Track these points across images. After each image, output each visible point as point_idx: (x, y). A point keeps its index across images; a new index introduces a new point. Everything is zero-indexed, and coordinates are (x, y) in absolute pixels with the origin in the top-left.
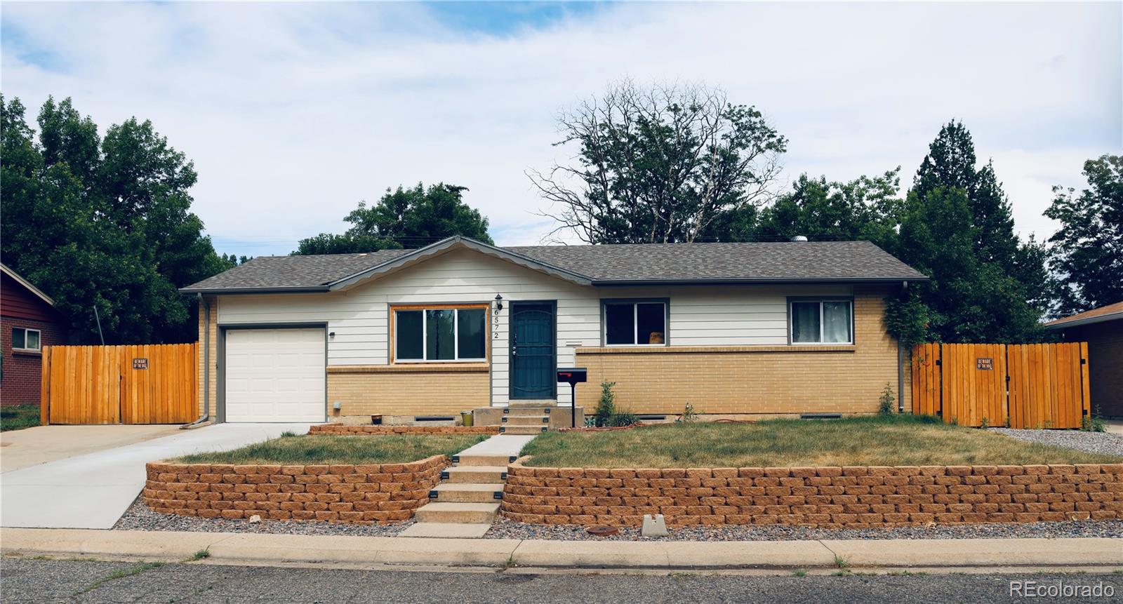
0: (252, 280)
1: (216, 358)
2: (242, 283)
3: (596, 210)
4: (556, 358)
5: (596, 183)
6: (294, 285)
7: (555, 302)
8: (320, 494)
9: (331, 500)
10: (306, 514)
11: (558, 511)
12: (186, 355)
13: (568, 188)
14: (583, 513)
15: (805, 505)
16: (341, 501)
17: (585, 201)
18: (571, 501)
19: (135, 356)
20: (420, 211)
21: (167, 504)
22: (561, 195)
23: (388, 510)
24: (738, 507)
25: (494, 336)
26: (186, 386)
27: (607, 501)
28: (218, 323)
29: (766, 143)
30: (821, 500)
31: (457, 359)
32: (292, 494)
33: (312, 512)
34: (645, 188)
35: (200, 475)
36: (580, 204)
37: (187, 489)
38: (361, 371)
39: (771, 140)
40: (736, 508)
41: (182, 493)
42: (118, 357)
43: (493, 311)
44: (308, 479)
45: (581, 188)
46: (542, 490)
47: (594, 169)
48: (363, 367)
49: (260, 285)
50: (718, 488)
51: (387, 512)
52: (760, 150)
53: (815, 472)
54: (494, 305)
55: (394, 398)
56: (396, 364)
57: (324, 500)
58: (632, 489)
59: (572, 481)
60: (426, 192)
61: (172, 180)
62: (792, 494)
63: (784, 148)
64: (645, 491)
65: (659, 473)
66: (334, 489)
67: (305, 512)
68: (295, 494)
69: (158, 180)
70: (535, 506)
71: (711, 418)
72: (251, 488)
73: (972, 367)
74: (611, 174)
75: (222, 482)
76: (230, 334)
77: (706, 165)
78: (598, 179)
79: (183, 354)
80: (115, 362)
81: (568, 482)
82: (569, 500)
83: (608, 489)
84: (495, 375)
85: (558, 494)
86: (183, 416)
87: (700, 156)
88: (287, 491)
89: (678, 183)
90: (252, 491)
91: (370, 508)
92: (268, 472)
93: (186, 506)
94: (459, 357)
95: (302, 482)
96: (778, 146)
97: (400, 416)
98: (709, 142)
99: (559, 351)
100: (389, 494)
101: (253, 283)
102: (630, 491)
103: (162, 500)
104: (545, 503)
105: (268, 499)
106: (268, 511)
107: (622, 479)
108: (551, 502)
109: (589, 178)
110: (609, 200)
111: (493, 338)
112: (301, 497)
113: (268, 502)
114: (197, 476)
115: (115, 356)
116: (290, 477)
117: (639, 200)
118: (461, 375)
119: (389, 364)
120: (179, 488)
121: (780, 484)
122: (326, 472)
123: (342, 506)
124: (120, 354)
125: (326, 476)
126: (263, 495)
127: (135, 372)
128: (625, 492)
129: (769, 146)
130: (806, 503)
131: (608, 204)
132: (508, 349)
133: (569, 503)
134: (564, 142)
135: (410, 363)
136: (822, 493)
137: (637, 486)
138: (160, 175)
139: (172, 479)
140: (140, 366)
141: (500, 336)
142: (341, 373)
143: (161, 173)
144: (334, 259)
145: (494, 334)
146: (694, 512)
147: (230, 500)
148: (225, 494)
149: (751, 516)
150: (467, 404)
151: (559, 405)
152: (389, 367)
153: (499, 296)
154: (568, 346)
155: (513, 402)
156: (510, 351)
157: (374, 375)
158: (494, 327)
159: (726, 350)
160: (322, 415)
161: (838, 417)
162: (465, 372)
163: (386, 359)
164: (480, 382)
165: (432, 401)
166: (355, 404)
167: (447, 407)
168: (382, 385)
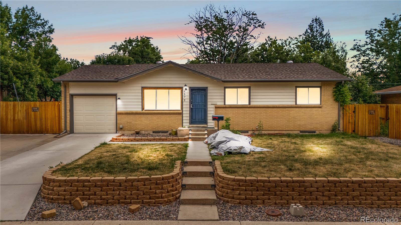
0: (84, 76)
1: (69, 107)
2: (80, 77)
3: (199, 48)
4: (207, 109)
5: (200, 38)
6: (103, 79)
7: (207, 88)
8: (134, 192)
9: (139, 194)
10: (127, 202)
11: (246, 199)
12: (56, 106)
13: (190, 40)
14: (258, 199)
15: (360, 197)
16: (144, 195)
17: (196, 44)
18: (252, 194)
19: (32, 106)
20: (137, 45)
21: (54, 199)
22: (188, 42)
23: (166, 198)
24: (329, 197)
25: (184, 100)
26: (56, 118)
27: (269, 194)
28: (70, 93)
29: (258, 25)
30: (368, 195)
32: (119, 192)
33: (130, 201)
34: (216, 40)
35: (72, 183)
36: (194, 45)
37: (65, 191)
38: (131, 113)
39: (260, 24)
40: (328, 198)
41: (63, 193)
42: (25, 107)
43: (183, 91)
44: (128, 185)
45: (194, 40)
46: (238, 188)
47: (199, 33)
48: (132, 112)
49: (88, 78)
50: (320, 188)
51: (166, 199)
52: (255, 27)
53: (364, 182)
54: (184, 89)
55: (144, 124)
56: (145, 110)
57: (136, 194)
58: (280, 188)
59: (252, 184)
60: (139, 39)
61: (44, 31)
62: (353, 191)
63: (264, 27)
64: (286, 189)
65: (292, 181)
66: (141, 189)
67: (126, 200)
68: (121, 192)
69: (39, 31)
70: (235, 196)
71: (266, 132)
72: (99, 190)
74: (205, 35)
75: (84, 187)
76: (75, 97)
77: (238, 32)
78: (201, 37)
79: (55, 105)
80: (23, 109)
81: (250, 185)
82: (251, 193)
83: (269, 188)
84: (184, 115)
85: (246, 191)
86: (55, 129)
87: (236, 29)
88: (117, 191)
89: (227, 39)
90: (99, 191)
91: (158, 198)
92: (107, 181)
93: (65, 199)
95: (125, 186)
96: (262, 26)
97: (147, 131)
98: (239, 24)
99: (208, 106)
100: (166, 190)
101: (85, 77)
102: (279, 189)
103: (52, 196)
104: (240, 194)
105: (107, 195)
106: (107, 201)
107: (275, 184)
108: (243, 194)
109: (198, 37)
110: (204, 44)
111: (183, 101)
112: (124, 194)
113: (108, 196)
114: (70, 184)
115: (23, 106)
116: (118, 184)
117: (214, 45)
118: (171, 115)
119: (142, 111)
120: (61, 190)
121: (348, 187)
122: (136, 181)
123: (144, 197)
124: (26, 105)
125: (136, 183)
126: (104, 193)
127: (33, 113)
128: (277, 190)
129: (259, 26)
130: (361, 196)
131: (204, 46)
132: (189, 106)
133: (251, 195)
134: (189, 24)
136: (368, 191)
137: (282, 187)
138: (39, 29)
139: (57, 186)
140: (35, 110)
141: (186, 100)
142: (122, 114)
143: (39, 28)
144: (116, 67)
145: (183, 100)
146: (309, 199)
147: (88, 195)
148: (85, 193)
149: (335, 201)
150: (173, 126)
151: (208, 127)
152: (142, 112)
153: (186, 85)
154: (212, 104)
155: (191, 125)
156: (190, 106)
157: (136, 115)
158: (184, 97)
159: (272, 107)
160: (115, 130)
161: (315, 132)
162: (172, 114)
163: (141, 109)
164: (178, 118)
165: (160, 125)
166: (128, 126)
167: (165, 127)
168: (139, 119)
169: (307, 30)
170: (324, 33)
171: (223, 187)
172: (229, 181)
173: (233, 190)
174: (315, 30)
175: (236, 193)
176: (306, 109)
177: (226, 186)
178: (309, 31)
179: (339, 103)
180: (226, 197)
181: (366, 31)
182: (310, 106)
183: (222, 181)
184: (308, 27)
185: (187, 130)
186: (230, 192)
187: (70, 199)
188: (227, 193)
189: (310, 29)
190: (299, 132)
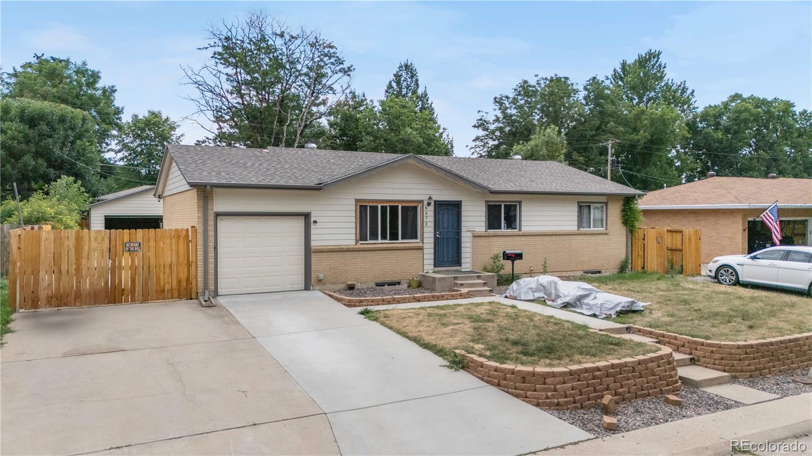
1: (213, 241)
7: (461, 202)
8: (650, 378)
14: (765, 368)
19: (126, 239)
25: (425, 224)
28: (215, 211)
31: (400, 241)
32: (635, 380)
37: (572, 388)
38: (338, 250)
39: (342, 66)
41: (570, 392)
42: (106, 241)
43: (425, 207)
44: (642, 369)
46: (746, 357)
48: (339, 247)
54: (425, 203)
55: (361, 269)
56: (361, 244)
58: (781, 351)
66: (656, 373)
72: (612, 380)
73: (655, 242)
75: (594, 379)
76: (221, 219)
80: (102, 246)
83: (772, 352)
84: (425, 251)
88: (631, 379)
93: (574, 402)
94: (402, 239)
95: (639, 371)
97: (365, 282)
103: (556, 400)
104: (750, 365)
105: (622, 387)
111: (424, 226)
115: (103, 240)
118: (405, 252)
119: (356, 245)
120: (568, 388)
124: (110, 238)
127: (127, 255)
129: (341, 70)
132: (433, 233)
133: (759, 363)
135: (370, 243)
139: (560, 382)
140: (132, 249)
141: (429, 224)
142: (322, 252)
150: (409, 272)
151: (463, 270)
152: (356, 247)
153: (430, 197)
154: (468, 231)
155: (437, 269)
156: (435, 234)
157: (347, 253)
158: (425, 218)
159: (550, 234)
160: (302, 284)
161: (599, 272)
162: (408, 249)
163: (354, 241)
164: (416, 256)
165: (387, 270)
166: (332, 275)
167: (396, 274)
168: (352, 260)
169: (390, 82)
170: (420, 91)
171: (722, 359)
172: (731, 349)
173: (740, 360)
174: (405, 84)
175: (745, 364)
176: (590, 237)
177: (730, 357)
178: (394, 85)
179: (628, 228)
180: (731, 370)
181: (495, 98)
182: (596, 233)
183: (719, 351)
184: (392, 77)
185: (451, 279)
186: (737, 364)
187: (581, 401)
188: (733, 366)
189: (397, 83)
190: (582, 273)
